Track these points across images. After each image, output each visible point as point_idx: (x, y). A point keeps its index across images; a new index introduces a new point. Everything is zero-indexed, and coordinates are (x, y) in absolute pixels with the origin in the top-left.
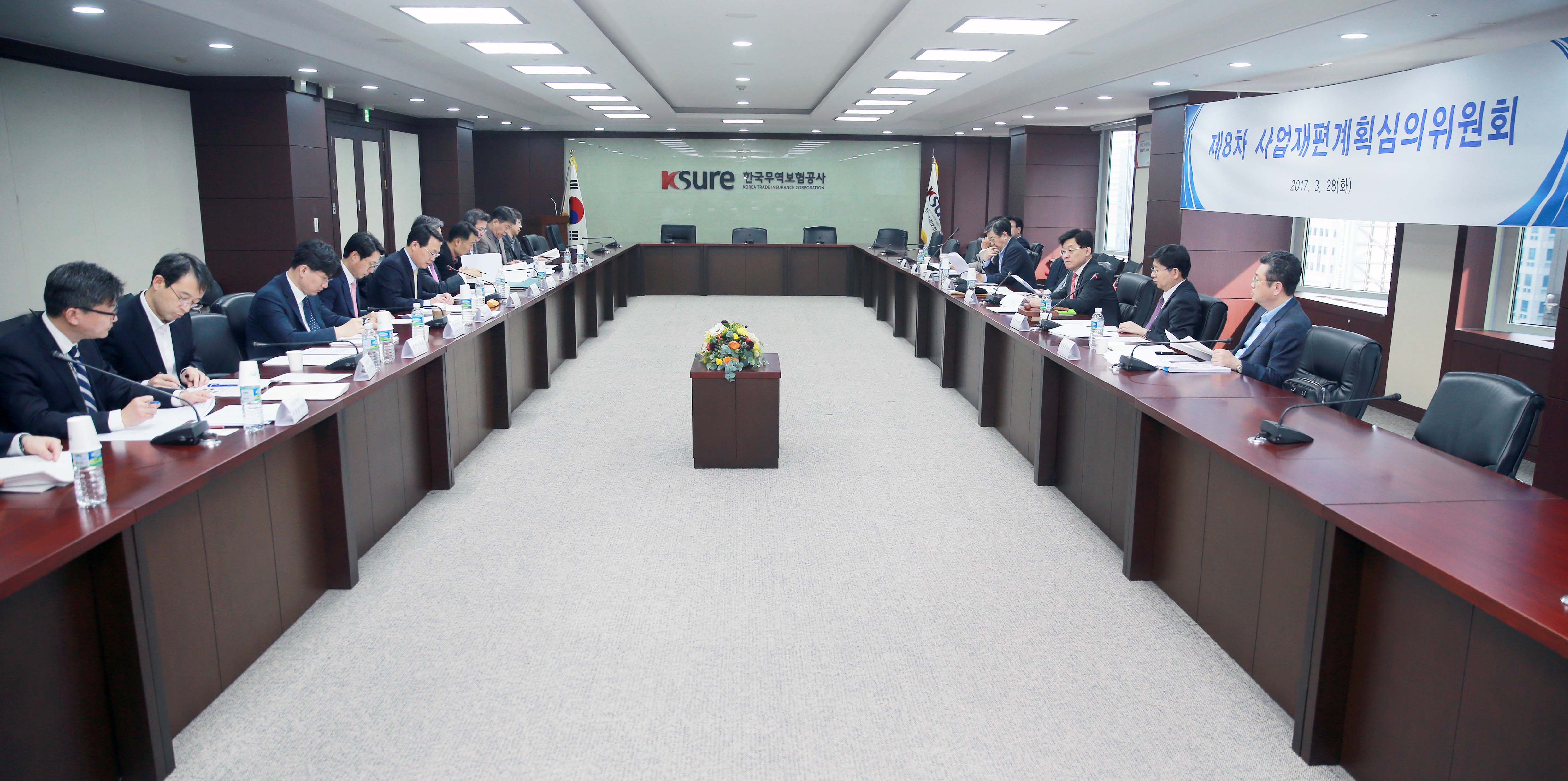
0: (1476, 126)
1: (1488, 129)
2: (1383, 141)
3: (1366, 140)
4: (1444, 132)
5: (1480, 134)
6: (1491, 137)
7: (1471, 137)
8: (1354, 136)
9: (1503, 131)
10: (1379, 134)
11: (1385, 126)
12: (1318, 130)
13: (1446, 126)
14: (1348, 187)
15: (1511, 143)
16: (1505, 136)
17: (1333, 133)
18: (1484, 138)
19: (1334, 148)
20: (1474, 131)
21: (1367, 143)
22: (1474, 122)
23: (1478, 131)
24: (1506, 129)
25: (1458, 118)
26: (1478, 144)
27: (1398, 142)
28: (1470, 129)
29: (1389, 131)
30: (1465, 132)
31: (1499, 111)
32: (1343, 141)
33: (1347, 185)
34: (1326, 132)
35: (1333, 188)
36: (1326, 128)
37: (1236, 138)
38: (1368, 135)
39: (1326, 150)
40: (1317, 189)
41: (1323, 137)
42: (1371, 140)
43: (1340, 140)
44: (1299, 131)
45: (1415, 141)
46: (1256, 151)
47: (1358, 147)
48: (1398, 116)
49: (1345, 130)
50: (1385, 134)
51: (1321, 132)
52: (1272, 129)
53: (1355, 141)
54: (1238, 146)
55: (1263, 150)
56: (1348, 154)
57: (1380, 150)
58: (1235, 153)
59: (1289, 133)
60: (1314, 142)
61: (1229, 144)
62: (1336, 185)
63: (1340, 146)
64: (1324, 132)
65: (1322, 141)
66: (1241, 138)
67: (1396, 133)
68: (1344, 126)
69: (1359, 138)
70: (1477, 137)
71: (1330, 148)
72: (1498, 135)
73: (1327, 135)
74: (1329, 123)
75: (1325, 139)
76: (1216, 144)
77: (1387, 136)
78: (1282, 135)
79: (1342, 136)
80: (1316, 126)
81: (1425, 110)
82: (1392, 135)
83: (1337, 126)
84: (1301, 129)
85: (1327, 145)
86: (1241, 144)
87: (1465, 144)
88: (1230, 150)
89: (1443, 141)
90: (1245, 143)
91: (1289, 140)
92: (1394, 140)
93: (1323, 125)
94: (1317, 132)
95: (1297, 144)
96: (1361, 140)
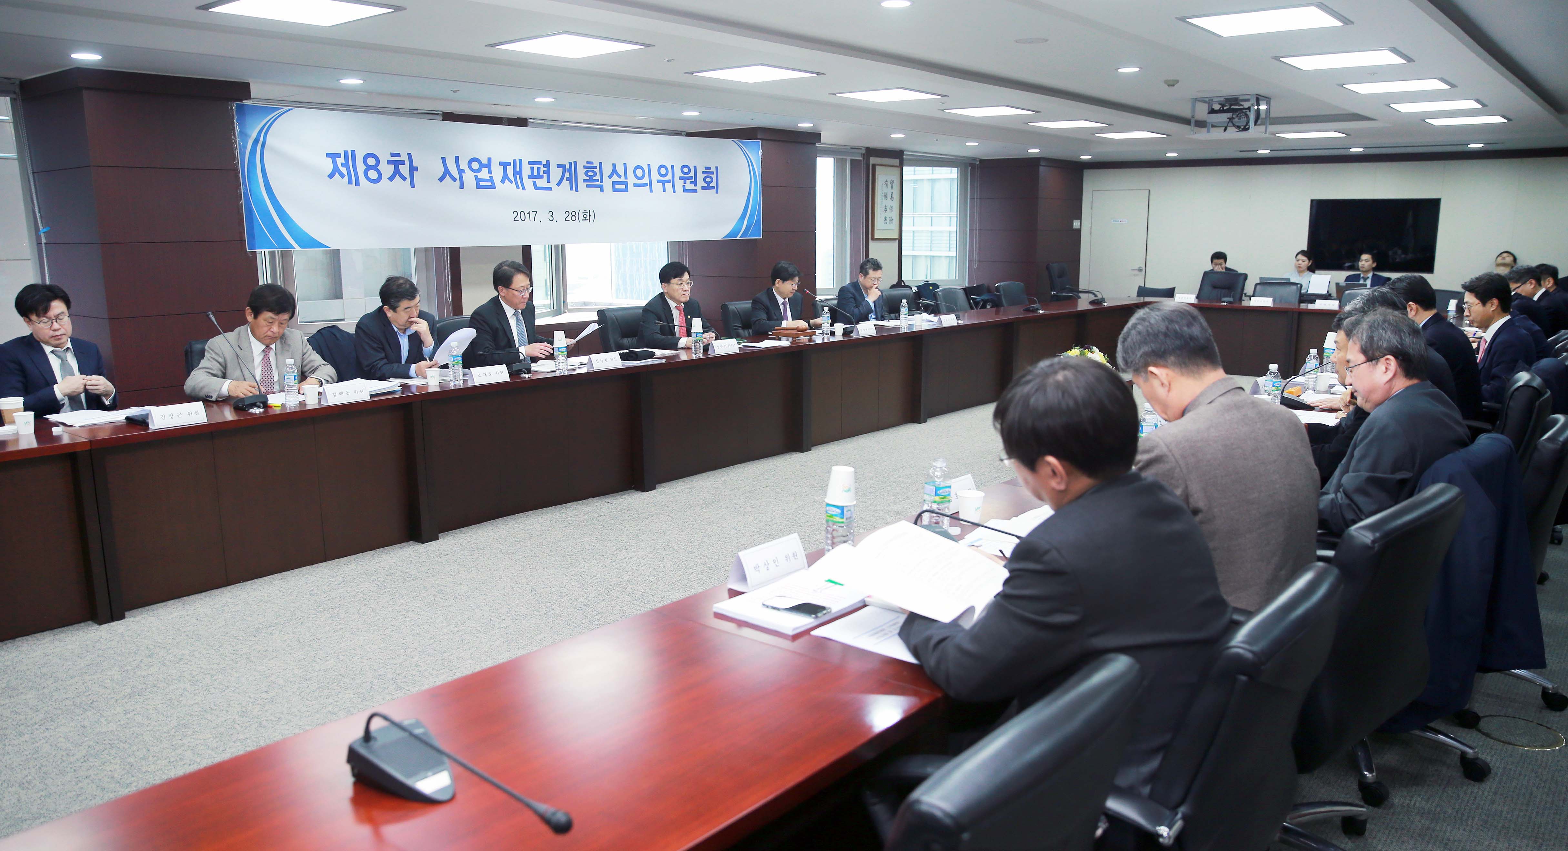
0: (693, 180)
1: (701, 183)
2: (614, 183)
3: (597, 181)
4: (668, 181)
5: (696, 185)
6: (703, 188)
7: (689, 186)
8: (581, 176)
9: (711, 185)
10: (610, 177)
11: (614, 171)
12: (536, 167)
13: (669, 177)
14: (592, 218)
15: (717, 192)
16: (713, 188)
17: (556, 173)
18: (699, 188)
19: (559, 184)
20: (691, 183)
21: (599, 183)
22: (691, 178)
23: (695, 183)
24: (713, 184)
25: (678, 173)
26: (695, 191)
27: (630, 186)
28: (688, 181)
29: (620, 176)
30: (685, 183)
31: (707, 172)
32: (568, 179)
33: (590, 216)
34: (546, 169)
35: (574, 218)
36: (545, 166)
37: (389, 162)
38: (598, 177)
39: (548, 185)
40: (551, 219)
41: (542, 173)
42: (602, 181)
43: (565, 178)
44: (504, 165)
45: (645, 185)
46: (441, 179)
47: (588, 186)
48: (625, 165)
49: (570, 171)
50: (615, 178)
51: (539, 169)
52: (457, 158)
53: (584, 181)
54: (397, 172)
55: (454, 180)
56: (577, 190)
57: (615, 190)
58: (391, 179)
59: (489, 165)
60: (529, 177)
61: (375, 168)
62: (577, 216)
63: (566, 183)
64: (543, 169)
65: (542, 177)
66: (403, 163)
67: (626, 178)
68: (567, 167)
69: (588, 178)
70: (692, 187)
71: (553, 184)
72: (708, 188)
73: (548, 172)
74: (548, 162)
75: (545, 176)
76: (343, 165)
77: (618, 179)
78: (475, 165)
79: (567, 175)
80: (530, 163)
81: (649, 166)
82: (623, 179)
83: (559, 166)
84: (509, 164)
85: (548, 181)
86: (405, 170)
87: (685, 190)
88: (380, 176)
89: (669, 186)
90: (413, 169)
91: (490, 172)
92: (626, 184)
93: (540, 163)
94: (532, 169)
95: (505, 177)
96: (591, 180)
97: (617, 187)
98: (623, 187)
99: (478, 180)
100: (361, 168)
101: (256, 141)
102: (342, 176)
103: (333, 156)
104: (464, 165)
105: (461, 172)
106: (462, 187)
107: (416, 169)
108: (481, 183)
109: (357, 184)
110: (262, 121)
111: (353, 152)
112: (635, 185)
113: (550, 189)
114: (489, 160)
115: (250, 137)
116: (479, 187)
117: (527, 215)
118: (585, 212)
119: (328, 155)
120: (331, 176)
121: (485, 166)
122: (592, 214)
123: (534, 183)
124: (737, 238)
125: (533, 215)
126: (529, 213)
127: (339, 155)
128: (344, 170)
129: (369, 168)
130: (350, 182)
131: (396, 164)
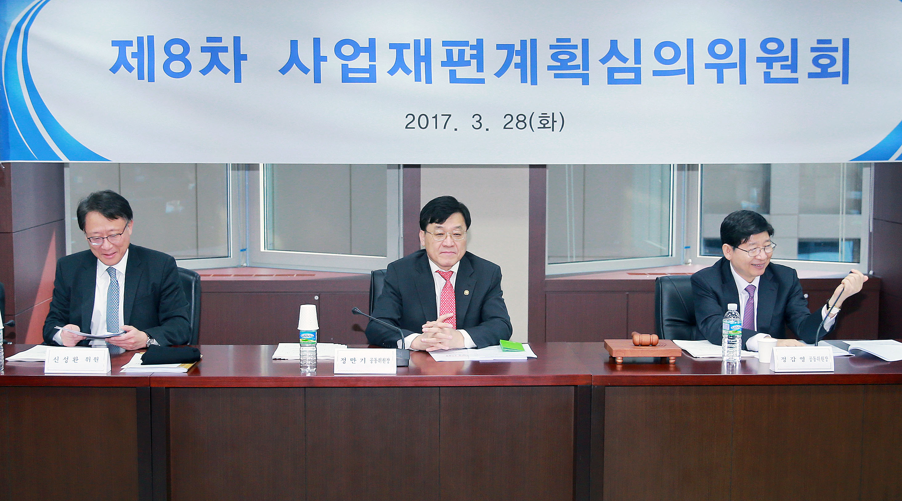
0: (789, 63)
1: (807, 67)
2: (611, 71)
3: (575, 67)
4: (731, 65)
5: (795, 71)
6: (811, 75)
8: (545, 61)
9: (831, 70)
10: (604, 61)
11: (614, 52)
12: (455, 50)
13: (734, 59)
14: (558, 126)
15: (845, 81)
16: (835, 74)
17: (494, 57)
18: (802, 74)
19: (499, 74)
20: (784, 67)
21: (580, 71)
22: (786, 58)
23: (794, 68)
24: (836, 68)
25: (755, 52)
26: (790, 81)
27: (646, 75)
28: (777, 64)
29: (624, 60)
30: (770, 66)
31: (823, 49)
32: (517, 66)
33: (554, 121)
34: (474, 52)
35: (521, 125)
36: (472, 47)
37: (204, 49)
38: (579, 61)
39: (479, 76)
40: (477, 125)
41: (467, 58)
42: (586, 66)
43: (512, 65)
44: (399, 48)
45: (681, 72)
46: (284, 70)
47: (556, 76)
48: (637, 43)
49: (522, 53)
50: (614, 62)
51: (461, 53)
52: (317, 42)
53: (550, 68)
54: (215, 62)
55: (305, 70)
56: (534, 82)
57: (611, 81)
58: (205, 71)
59: (371, 49)
60: (443, 64)
61: (182, 58)
62: (528, 121)
63: (513, 73)
64: (468, 52)
65: (468, 63)
66: (225, 49)
67: (638, 60)
68: (518, 47)
69: (559, 64)
70: (787, 74)
71: (488, 73)
72: (824, 73)
73: (479, 57)
74: (480, 42)
75: (474, 62)
76: (134, 55)
77: (621, 65)
78: (347, 50)
79: (517, 59)
80: (445, 44)
81: (690, 42)
82: (631, 63)
83: (500, 47)
84: (407, 46)
85: (480, 68)
86: (227, 59)
87: (768, 79)
88: (188, 67)
89: (733, 75)
90: (239, 58)
91: (372, 58)
92: (637, 72)
93: (466, 43)
94: (449, 53)
95: (400, 64)
96: (564, 65)
97: (617, 76)
98: (631, 76)
99: (345, 70)
100: (160, 58)
101: (17, 29)
102: (130, 69)
103: (122, 45)
104: (327, 50)
105: (319, 59)
106: (317, 80)
107: (245, 57)
108: (351, 75)
109: (151, 79)
110: (28, 5)
111: (151, 39)
112: (656, 73)
113: (482, 81)
114: (372, 41)
115: (10, 25)
116: (345, 79)
117: (432, 121)
118: (544, 116)
119: (114, 43)
120: (114, 69)
121: (364, 50)
122: (558, 118)
123: (453, 74)
124: (890, 161)
125: (442, 120)
126: (436, 117)
127: (130, 43)
128: (134, 62)
129: (172, 58)
130: (141, 77)
131: (214, 52)
